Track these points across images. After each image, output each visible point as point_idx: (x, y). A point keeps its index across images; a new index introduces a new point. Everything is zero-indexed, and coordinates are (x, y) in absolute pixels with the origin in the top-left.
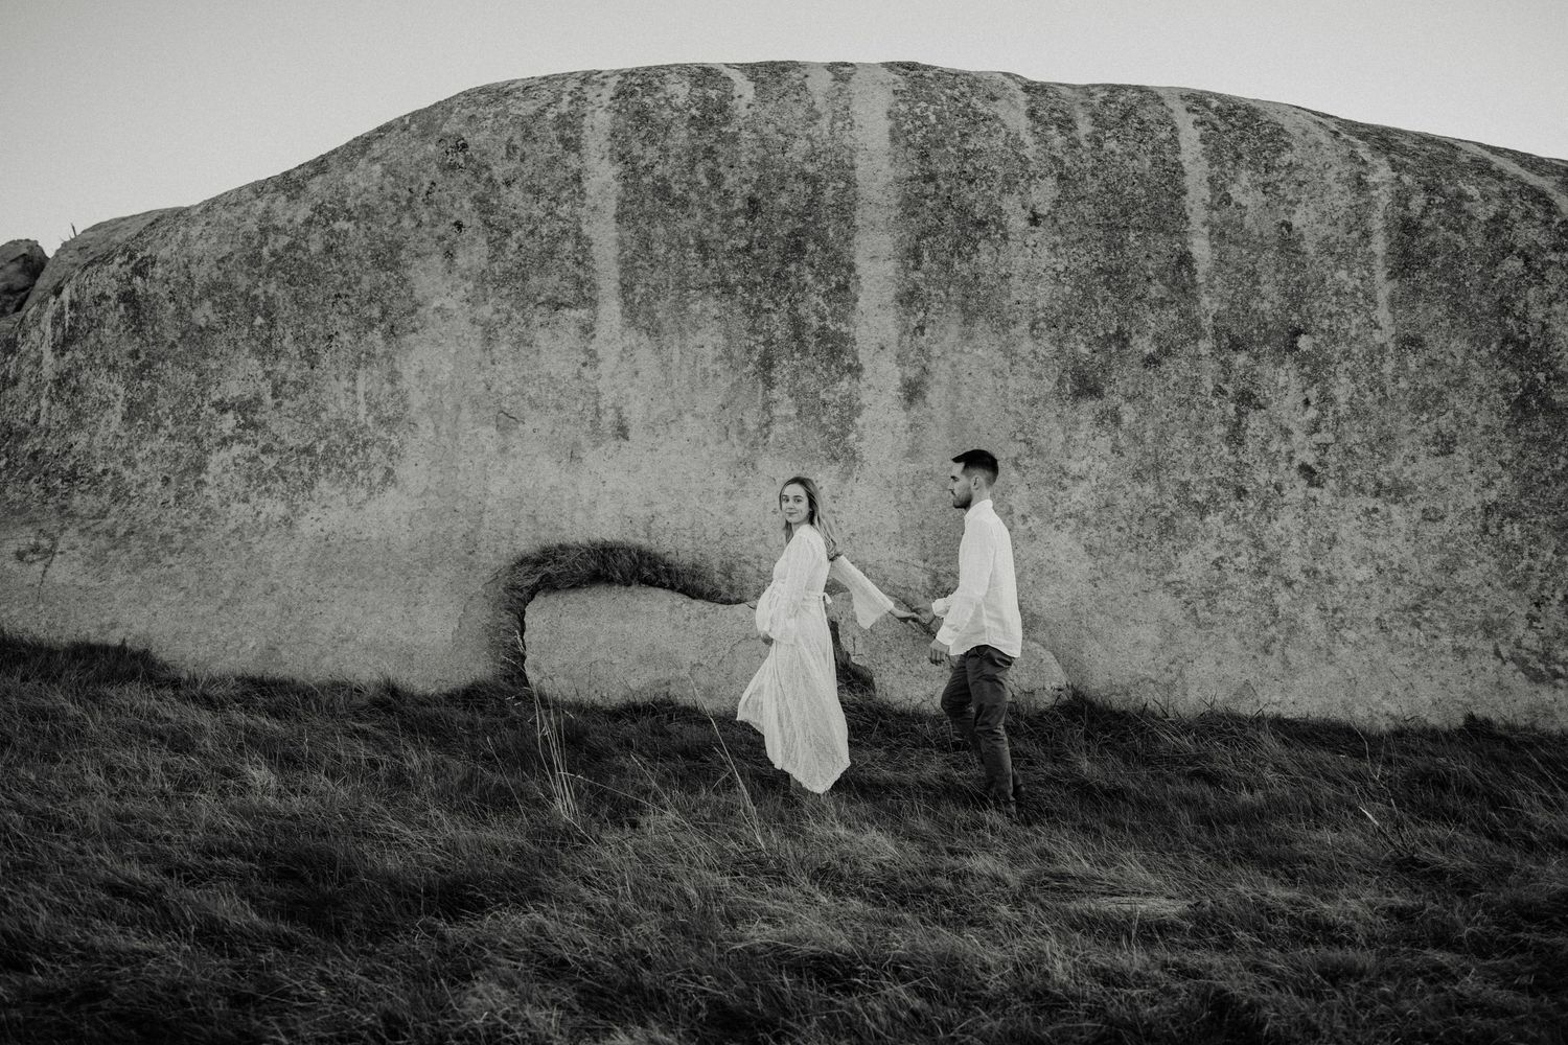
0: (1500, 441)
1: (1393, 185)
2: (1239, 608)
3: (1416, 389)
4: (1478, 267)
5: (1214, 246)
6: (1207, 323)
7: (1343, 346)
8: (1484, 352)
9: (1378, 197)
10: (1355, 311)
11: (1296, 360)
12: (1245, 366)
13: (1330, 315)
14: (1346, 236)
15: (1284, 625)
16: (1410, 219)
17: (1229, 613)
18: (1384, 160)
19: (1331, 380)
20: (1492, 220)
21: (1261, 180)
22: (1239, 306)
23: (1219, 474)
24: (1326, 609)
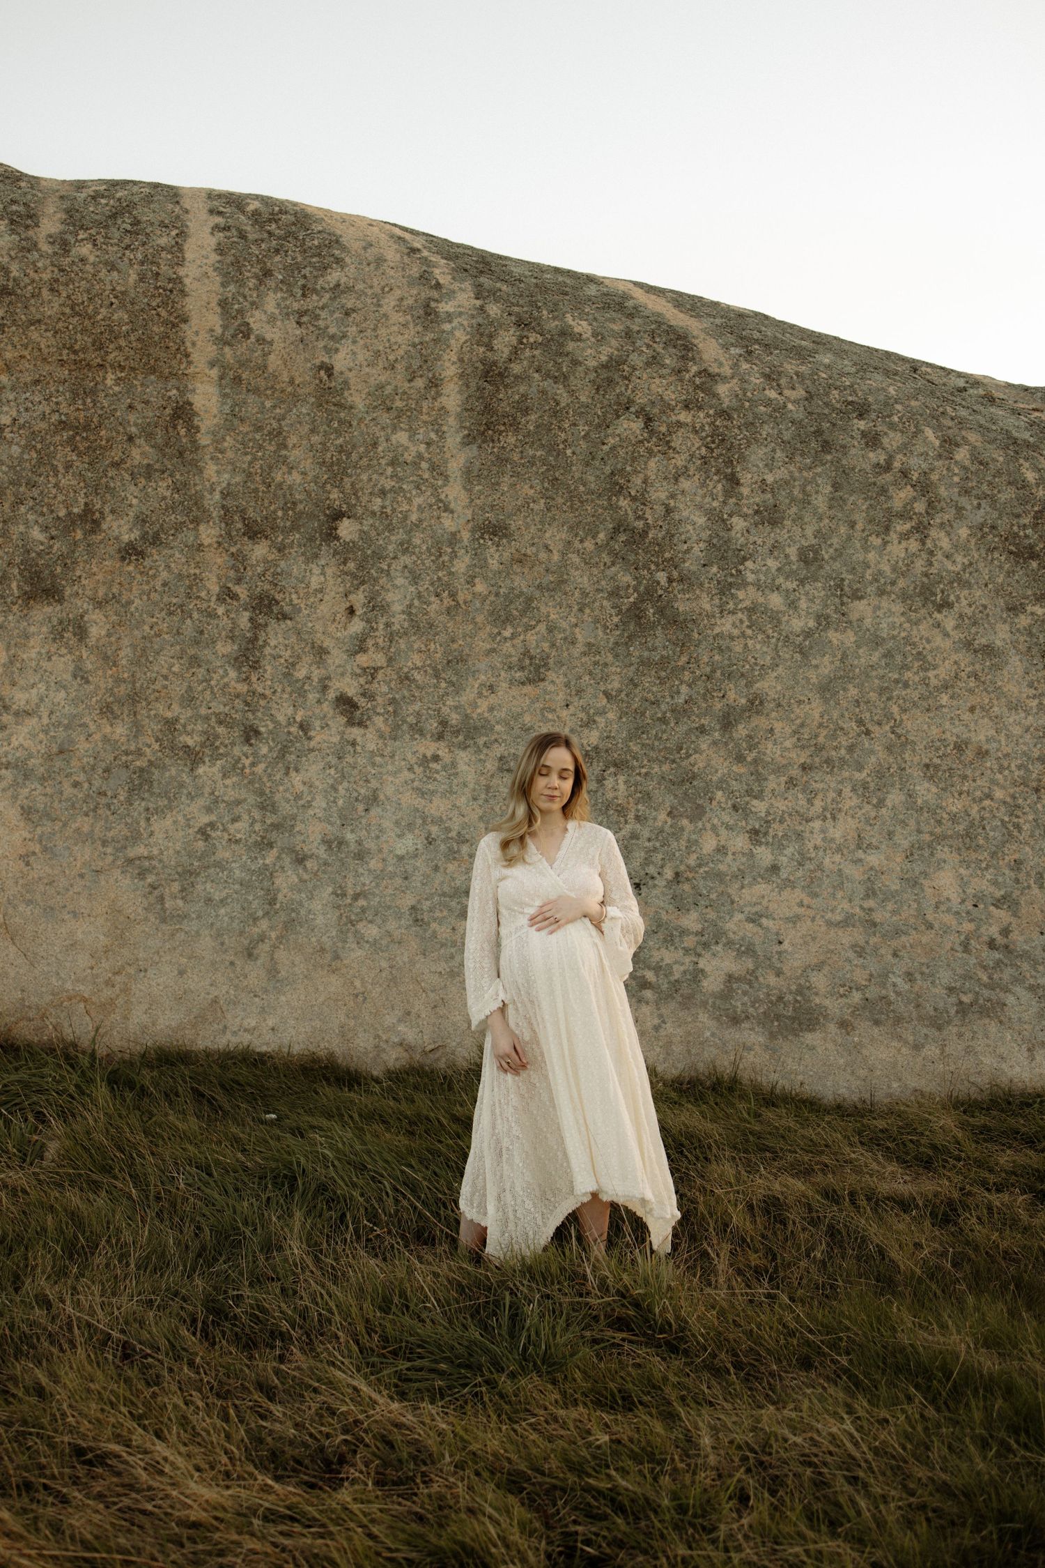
0: (606, 665)
1: (473, 317)
2: (224, 894)
3: (497, 595)
4: (583, 429)
5: (225, 396)
6: (213, 501)
7: (400, 535)
8: (589, 545)
9: (452, 332)
10: (418, 487)
11: (336, 553)
12: (266, 561)
13: (383, 493)
14: (407, 385)
15: (283, 917)
16: (495, 363)
17: (209, 900)
18: (467, 285)
19: (383, 581)
20: (605, 366)
21: (296, 306)
22: (258, 478)
23: (222, 708)
24: (344, 895)
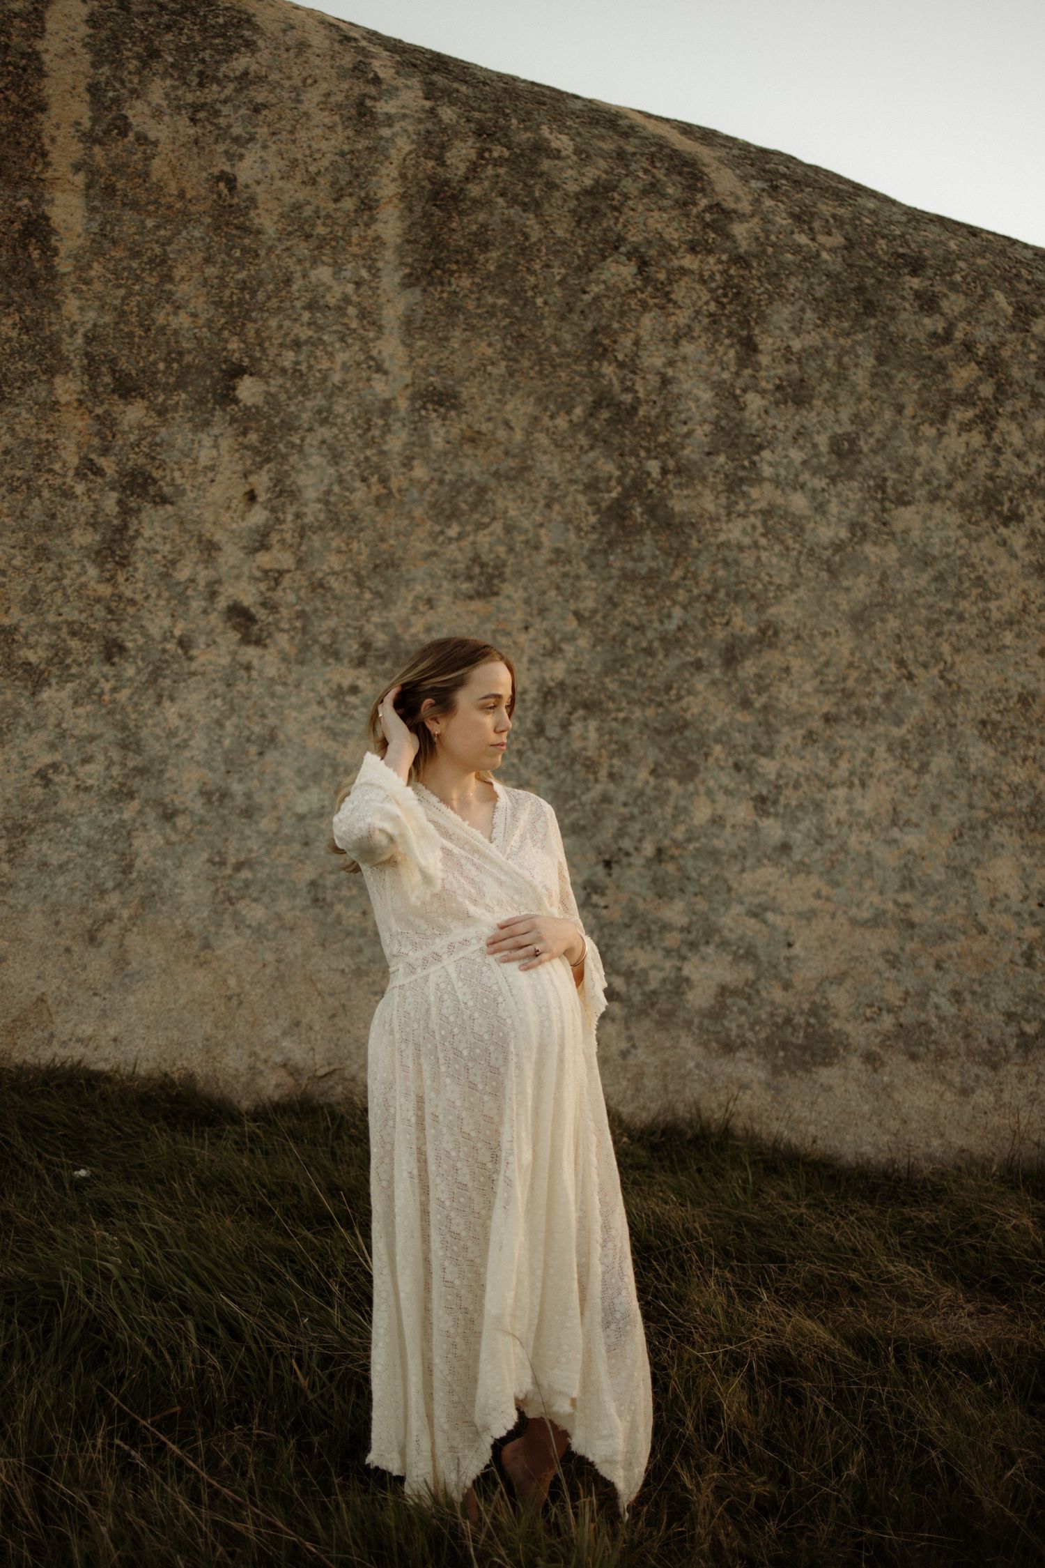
0: (578, 577)
1: (420, 121)
2: (64, 858)
3: (441, 482)
4: (558, 272)
5: (93, 210)
6: (73, 345)
7: (319, 401)
8: (562, 422)
9: (391, 140)
10: (342, 340)
11: (233, 420)
12: (141, 427)
13: (297, 345)
14: (332, 206)
15: (140, 890)
16: (447, 182)
17: (43, 865)
18: (415, 82)
19: (294, 459)
20: (589, 192)
21: (190, 98)
22: (134, 319)
23: (76, 616)
24: (223, 863)
